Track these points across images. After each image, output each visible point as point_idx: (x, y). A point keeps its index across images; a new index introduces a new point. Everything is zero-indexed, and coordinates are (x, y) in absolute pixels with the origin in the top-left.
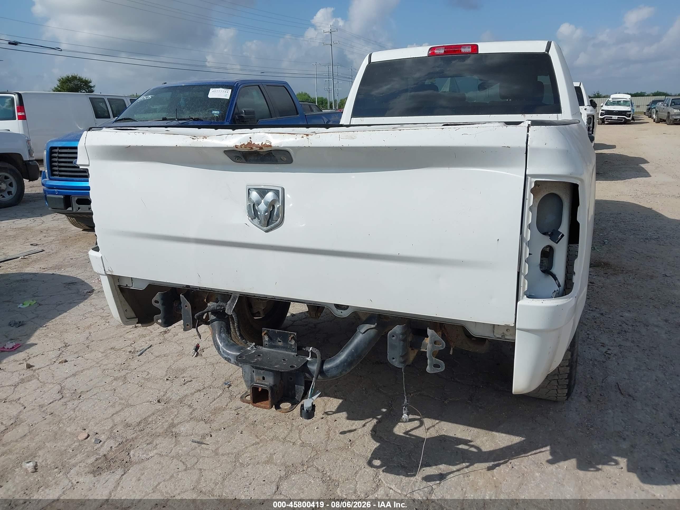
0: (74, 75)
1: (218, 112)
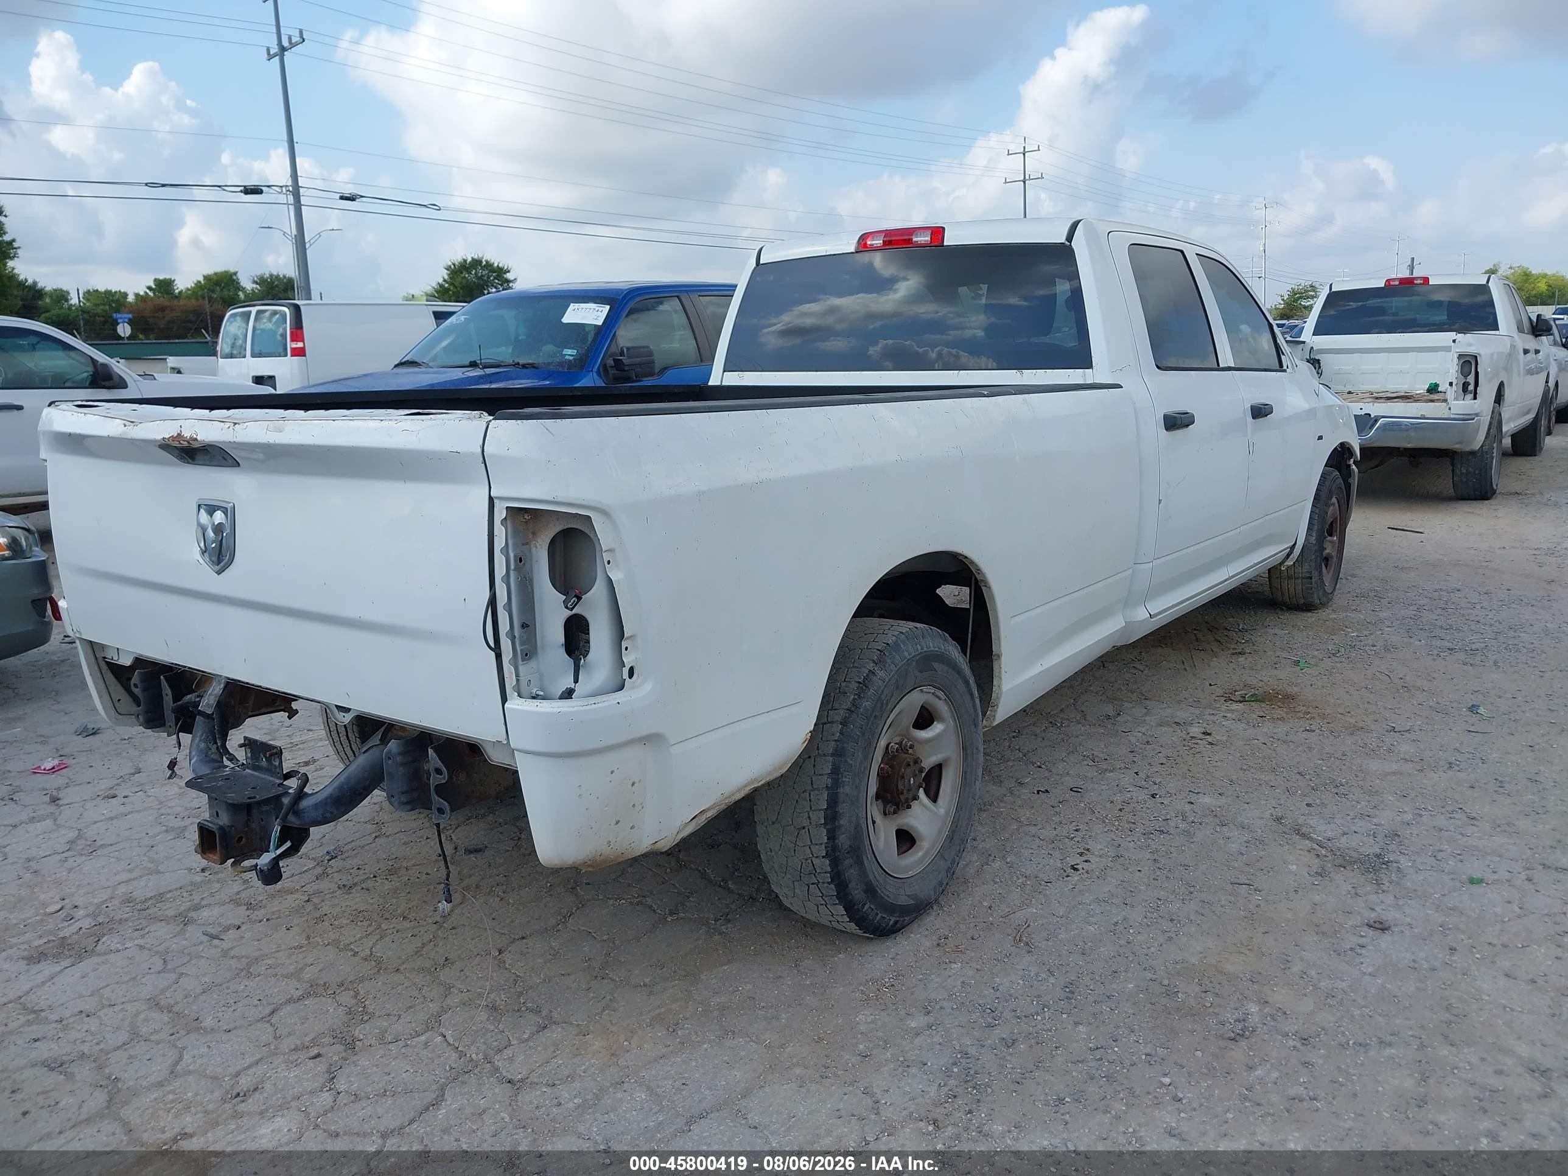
0: (476, 257)
1: (574, 352)
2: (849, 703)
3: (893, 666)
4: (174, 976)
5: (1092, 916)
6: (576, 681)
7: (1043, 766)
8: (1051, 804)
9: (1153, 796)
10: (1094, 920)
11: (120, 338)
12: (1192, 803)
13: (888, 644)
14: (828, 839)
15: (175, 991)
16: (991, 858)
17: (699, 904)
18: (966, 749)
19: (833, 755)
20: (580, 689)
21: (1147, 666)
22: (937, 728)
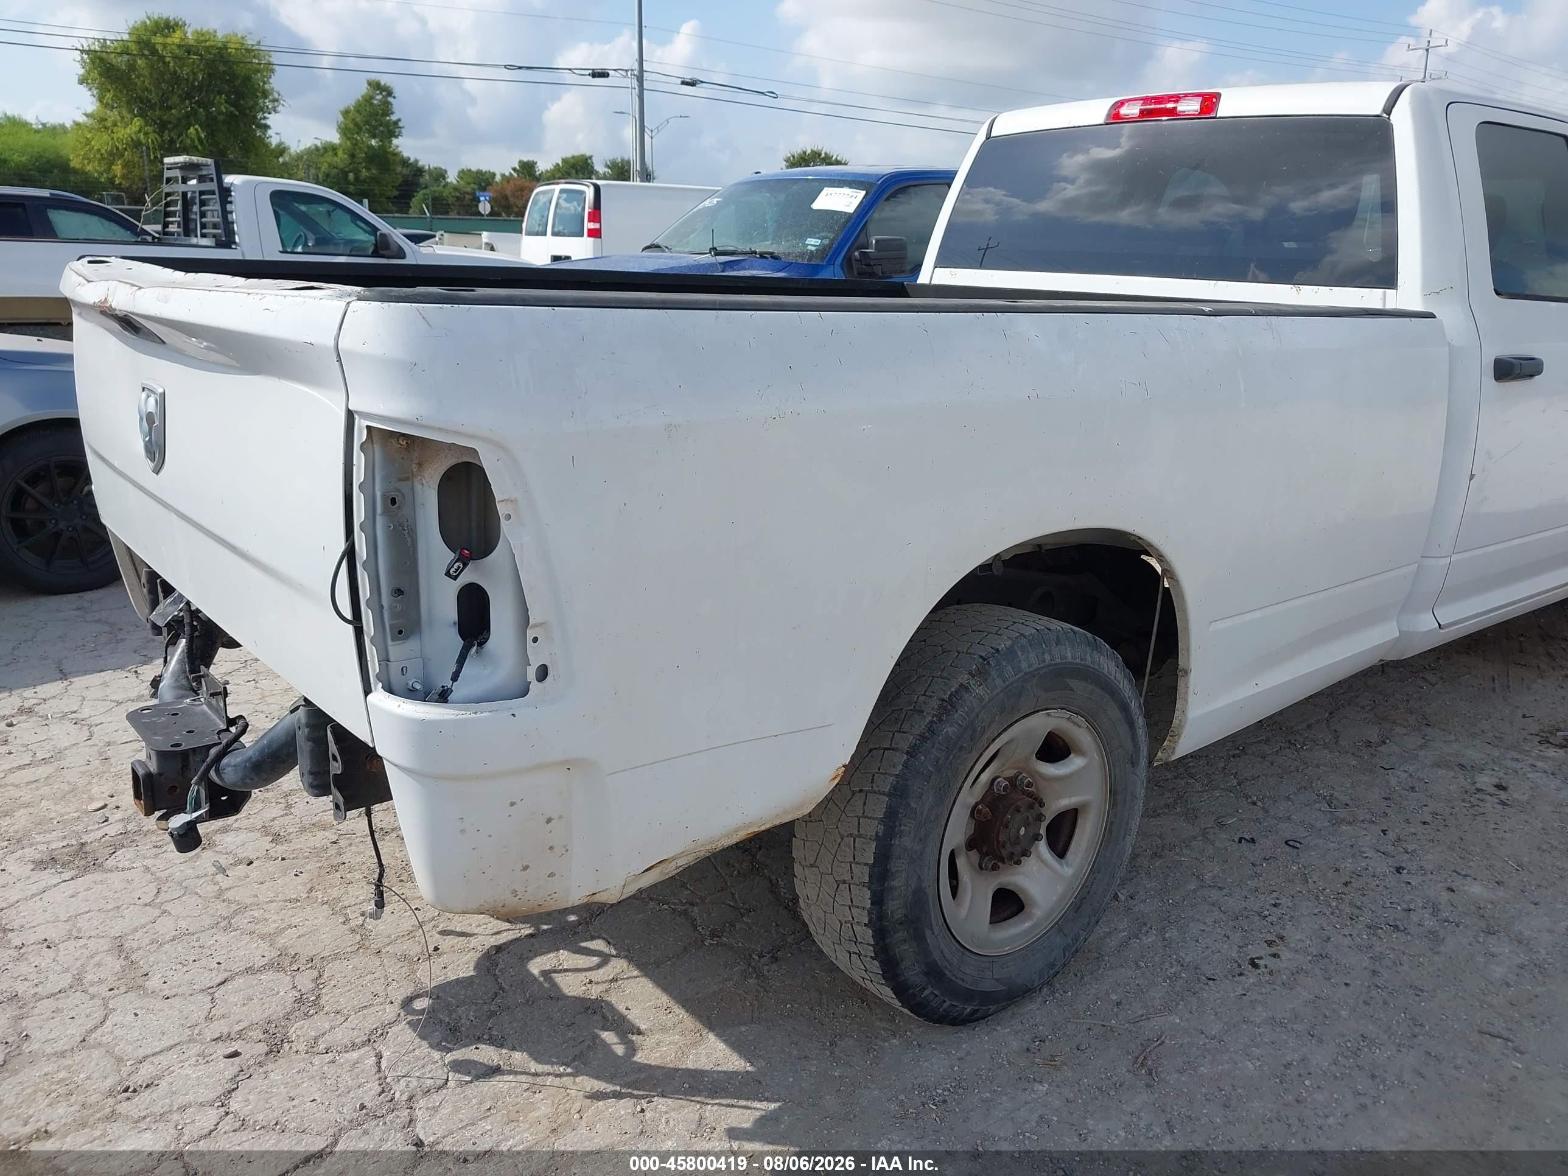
0: (815, 149)
1: (818, 242)
2: (923, 727)
3: (998, 681)
4: (157, 912)
5: (1257, 1046)
6: (455, 678)
7: (1259, 803)
8: (1252, 859)
9: (1399, 870)
10: (1256, 1051)
11: (479, 214)
12: (1453, 891)
13: (997, 650)
14: (872, 904)
15: (146, 933)
16: (1145, 929)
17: (750, 928)
18: (1115, 794)
19: (890, 795)
20: (459, 690)
21: (1442, 678)
22: (1075, 763)
